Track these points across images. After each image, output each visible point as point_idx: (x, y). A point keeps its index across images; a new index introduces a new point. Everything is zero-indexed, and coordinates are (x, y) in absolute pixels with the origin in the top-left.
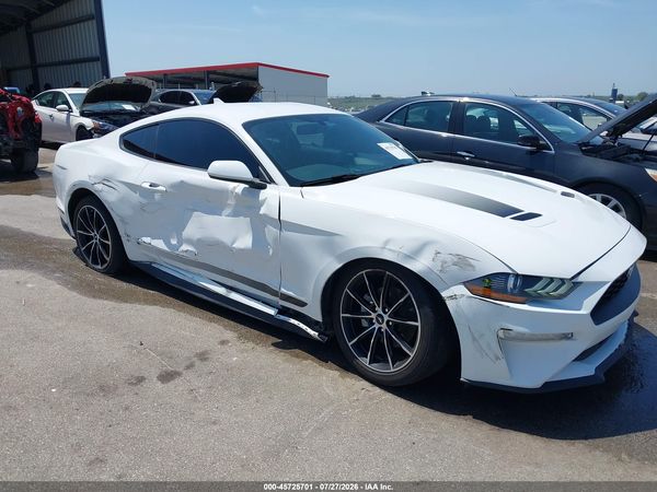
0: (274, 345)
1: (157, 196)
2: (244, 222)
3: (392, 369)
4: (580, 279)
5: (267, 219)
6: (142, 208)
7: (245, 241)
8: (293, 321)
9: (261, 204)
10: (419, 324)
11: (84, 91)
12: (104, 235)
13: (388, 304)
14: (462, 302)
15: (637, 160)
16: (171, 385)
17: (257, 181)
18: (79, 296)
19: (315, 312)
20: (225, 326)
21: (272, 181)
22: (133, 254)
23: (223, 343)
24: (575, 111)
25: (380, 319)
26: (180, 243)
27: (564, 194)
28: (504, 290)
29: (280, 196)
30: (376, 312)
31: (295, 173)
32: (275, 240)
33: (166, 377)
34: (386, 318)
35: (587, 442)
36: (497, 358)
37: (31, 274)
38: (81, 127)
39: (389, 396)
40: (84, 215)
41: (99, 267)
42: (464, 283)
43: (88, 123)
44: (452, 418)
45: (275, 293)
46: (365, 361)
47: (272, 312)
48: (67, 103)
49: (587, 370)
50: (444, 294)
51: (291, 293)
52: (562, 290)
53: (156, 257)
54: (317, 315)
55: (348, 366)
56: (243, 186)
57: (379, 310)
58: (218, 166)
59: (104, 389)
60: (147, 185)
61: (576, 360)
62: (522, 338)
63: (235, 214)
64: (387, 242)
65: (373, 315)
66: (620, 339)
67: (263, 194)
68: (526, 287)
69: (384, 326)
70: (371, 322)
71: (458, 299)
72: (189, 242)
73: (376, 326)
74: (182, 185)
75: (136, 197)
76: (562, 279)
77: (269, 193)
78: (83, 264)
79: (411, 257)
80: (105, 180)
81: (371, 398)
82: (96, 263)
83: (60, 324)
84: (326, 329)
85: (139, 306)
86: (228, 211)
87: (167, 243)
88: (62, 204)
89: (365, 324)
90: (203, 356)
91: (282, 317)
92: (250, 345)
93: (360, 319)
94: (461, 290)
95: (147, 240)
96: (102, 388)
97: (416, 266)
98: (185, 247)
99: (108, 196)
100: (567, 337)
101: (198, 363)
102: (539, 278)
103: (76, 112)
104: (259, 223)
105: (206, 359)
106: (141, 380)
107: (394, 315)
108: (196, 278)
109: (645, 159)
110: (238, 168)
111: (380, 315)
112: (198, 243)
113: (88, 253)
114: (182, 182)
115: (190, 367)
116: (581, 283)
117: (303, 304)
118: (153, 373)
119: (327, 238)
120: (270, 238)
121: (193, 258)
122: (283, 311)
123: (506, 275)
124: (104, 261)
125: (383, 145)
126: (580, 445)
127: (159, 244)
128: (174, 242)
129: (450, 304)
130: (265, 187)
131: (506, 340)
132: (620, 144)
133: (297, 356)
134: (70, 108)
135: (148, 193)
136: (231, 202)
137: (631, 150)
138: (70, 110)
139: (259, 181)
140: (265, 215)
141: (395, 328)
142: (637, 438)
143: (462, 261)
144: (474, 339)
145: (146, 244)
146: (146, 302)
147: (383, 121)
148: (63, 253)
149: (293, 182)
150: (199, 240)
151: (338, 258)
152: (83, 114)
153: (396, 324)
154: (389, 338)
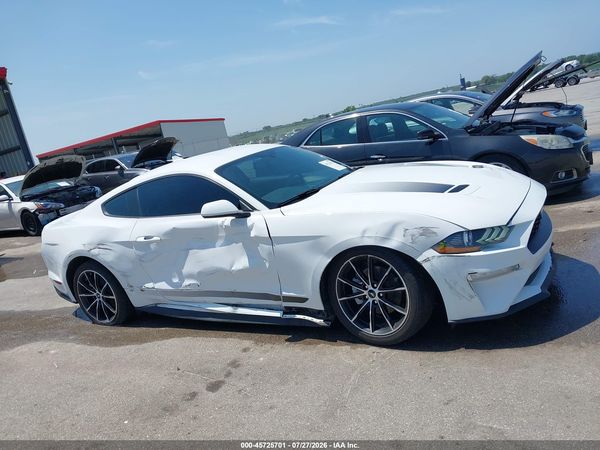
0: (287, 340)
1: (152, 246)
2: (238, 247)
3: (392, 330)
4: (513, 223)
5: (258, 240)
6: (140, 259)
7: (242, 263)
8: (298, 316)
9: (250, 229)
10: (405, 288)
12: (107, 292)
13: (375, 280)
14: (434, 261)
15: (510, 131)
16: (221, 391)
17: (241, 211)
18: (101, 349)
19: (317, 304)
20: (239, 338)
21: (254, 209)
22: (138, 301)
23: (245, 350)
24: (446, 103)
25: (371, 294)
26: (182, 279)
27: (474, 167)
28: (463, 245)
29: (262, 219)
30: (366, 289)
31: (271, 197)
32: (270, 254)
33: (214, 387)
34: (377, 291)
35: (553, 342)
36: (472, 297)
40: (83, 279)
41: (107, 321)
42: (432, 248)
44: (450, 353)
45: (277, 298)
46: (369, 331)
47: (277, 314)
48: (5, 193)
49: (536, 290)
50: (419, 260)
51: (292, 294)
52: (502, 235)
53: (154, 297)
54: (320, 306)
55: (355, 339)
56: (230, 218)
57: (370, 287)
59: (168, 410)
60: (142, 239)
61: (526, 284)
62: (486, 277)
63: (228, 242)
64: (364, 232)
65: (366, 293)
66: (549, 264)
67: (250, 221)
68: (477, 238)
69: (377, 298)
70: (364, 298)
71: (430, 260)
72: (190, 276)
73: (370, 300)
74: (175, 231)
75: (132, 252)
77: (254, 219)
79: (386, 238)
80: (100, 245)
81: (384, 357)
82: (102, 317)
83: (99, 373)
84: (328, 316)
85: (159, 342)
86: (220, 242)
87: (170, 283)
88: (58, 276)
89: (359, 302)
90: (235, 364)
91: (288, 316)
92: (268, 346)
93: (353, 300)
94: (432, 253)
95: (150, 285)
96: (165, 409)
97: (392, 244)
98: (187, 282)
99: (106, 257)
100: (516, 268)
101: (233, 370)
102: (483, 230)
103: (16, 199)
104: (251, 245)
105: (238, 366)
106: (194, 395)
107: (383, 287)
108: (203, 306)
109: (515, 129)
110: (224, 205)
111: (371, 291)
112: (200, 275)
113: (93, 311)
115: (228, 374)
116: (513, 226)
117: (304, 300)
118: (201, 387)
119: (314, 241)
120: (264, 254)
121: (196, 289)
122: (288, 310)
123: (461, 234)
124: (111, 315)
125: (324, 163)
126: (549, 345)
127: (163, 285)
128: (176, 280)
129: (426, 266)
130: (249, 215)
131: (474, 281)
132: (493, 122)
133: (310, 344)
134: (10, 196)
135: (144, 245)
136: (222, 234)
137: (503, 125)
138: (10, 199)
139: (243, 212)
140: (256, 237)
141: (386, 297)
142: (587, 329)
143: (426, 231)
144: (451, 287)
145: (148, 288)
146: (163, 337)
147: (302, 146)
149: (271, 206)
150: (200, 273)
151: (327, 254)
152: (23, 199)
153: (386, 294)
154: (384, 307)
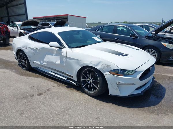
0: (66, 87)
1: (37, 51)
2: (58, 57)
3: (93, 92)
4: (136, 70)
5: (63, 56)
6: (34, 54)
7: (59, 62)
8: (70, 81)
9: (62, 53)
10: (99, 81)
11: (21, 23)
12: (25, 61)
13: (92, 76)
14: (108, 76)
15: (160, 40)
16: (40, 96)
17: (61, 47)
18: (19, 76)
19: (75, 79)
20: (54, 83)
21: (65, 47)
22: (32, 65)
23: (53, 87)
25: (90, 80)
28: (117, 73)
29: (67, 51)
30: (89, 78)
31: (70, 45)
32: (66, 61)
33: (39, 95)
34: (92, 80)
35: (138, 109)
36: (117, 89)
37: (7, 70)
38: (21, 32)
39: (92, 98)
40: (20, 55)
41: (24, 68)
42: (109, 71)
43: (22, 31)
44: (107, 103)
45: (66, 74)
46: (87, 90)
47: (65, 79)
48: (17, 26)
49: (139, 92)
50: (104, 74)
51: (70, 74)
52: (132, 73)
53: (37, 66)
54: (76, 80)
55: (83, 92)
56: (58, 48)
57: (90, 78)
58: (51, 43)
59: (24, 98)
60: (35, 48)
61: (136, 90)
62: (122, 84)
63: (56, 55)
64: (91, 62)
65: (89, 79)
67: (63, 50)
68: (124, 72)
69: (91, 82)
70: (88, 81)
71: (107, 75)
72: (45, 62)
73: (90, 82)
74: (43, 48)
75: (32, 51)
76: (132, 70)
77: (64, 50)
78: (20, 68)
79: (97, 65)
80: (25, 47)
81: (88, 99)
82: (23, 67)
83: (14, 82)
84: (78, 83)
85: (34, 78)
86: (54, 54)
87: (40, 62)
88: (15, 53)
89: (87, 81)
90: (48, 90)
91: (68, 80)
92: (60, 87)
93: (86, 80)
94: (108, 73)
95: (35, 62)
96: (24, 97)
97: (98, 68)
99: (26, 51)
100: (134, 84)
101: (47, 91)
102: (127, 70)
103: (19, 28)
104: (62, 57)
105: (49, 90)
106: (33, 95)
107: (94, 79)
108: (47, 71)
109: (163, 40)
110: (56, 44)
111: (90, 79)
112: (48, 62)
114: (43, 47)
115: (45, 92)
116: (137, 71)
117: (72, 77)
118: (36, 94)
119: (78, 61)
120: (64, 61)
121: (46, 66)
122: (68, 79)
123: (119, 69)
124: (25, 67)
125: (94, 38)
126: (136, 109)
127: (38, 62)
128: (42, 62)
129: (105, 76)
130: (63, 49)
131: (119, 85)
132: (157, 36)
133: (71, 89)
134: (18, 27)
135: (35, 50)
136: (55, 52)
137: (160, 37)
138: (18, 28)
139: (62, 47)
140: (63, 55)
143: (108, 66)
144: (111, 84)
145: (35, 63)
146: (36, 77)
147: (97, 31)
148: (15, 65)
149: (70, 47)
150: (48, 61)
151: (80, 66)
152: (21, 29)
153: (94, 82)
154: (93, 85)
